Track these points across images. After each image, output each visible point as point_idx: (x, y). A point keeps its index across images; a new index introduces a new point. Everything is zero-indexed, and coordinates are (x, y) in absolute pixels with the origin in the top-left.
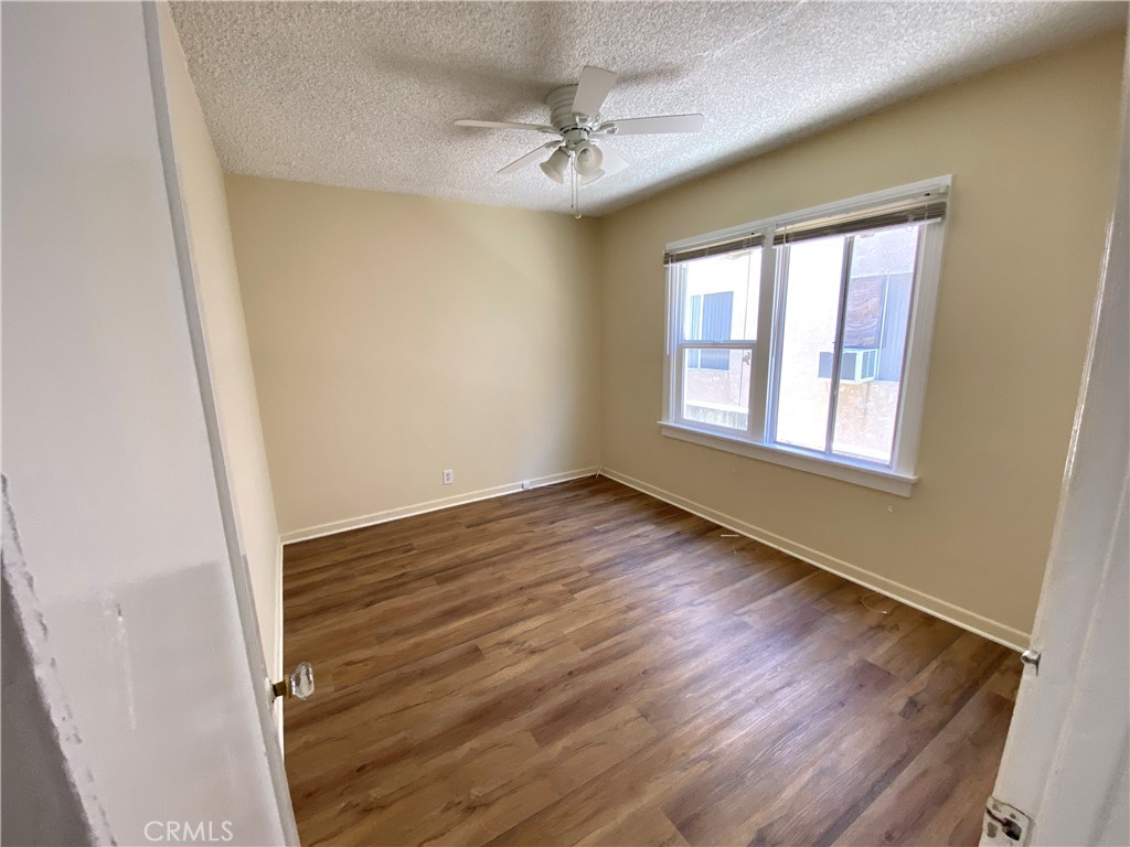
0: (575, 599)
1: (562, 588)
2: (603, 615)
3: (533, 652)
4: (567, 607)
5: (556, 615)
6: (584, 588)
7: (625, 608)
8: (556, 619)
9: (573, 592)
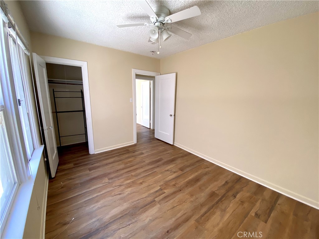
0: (160, 186)
1: (165, 191)
2: (150, 180)
3: (168, 170)
4: (162, 183)
5: (165, 180)
6: (157, 191)
7: (143, 183)
8: (164, 179)
9: (161, 189)
